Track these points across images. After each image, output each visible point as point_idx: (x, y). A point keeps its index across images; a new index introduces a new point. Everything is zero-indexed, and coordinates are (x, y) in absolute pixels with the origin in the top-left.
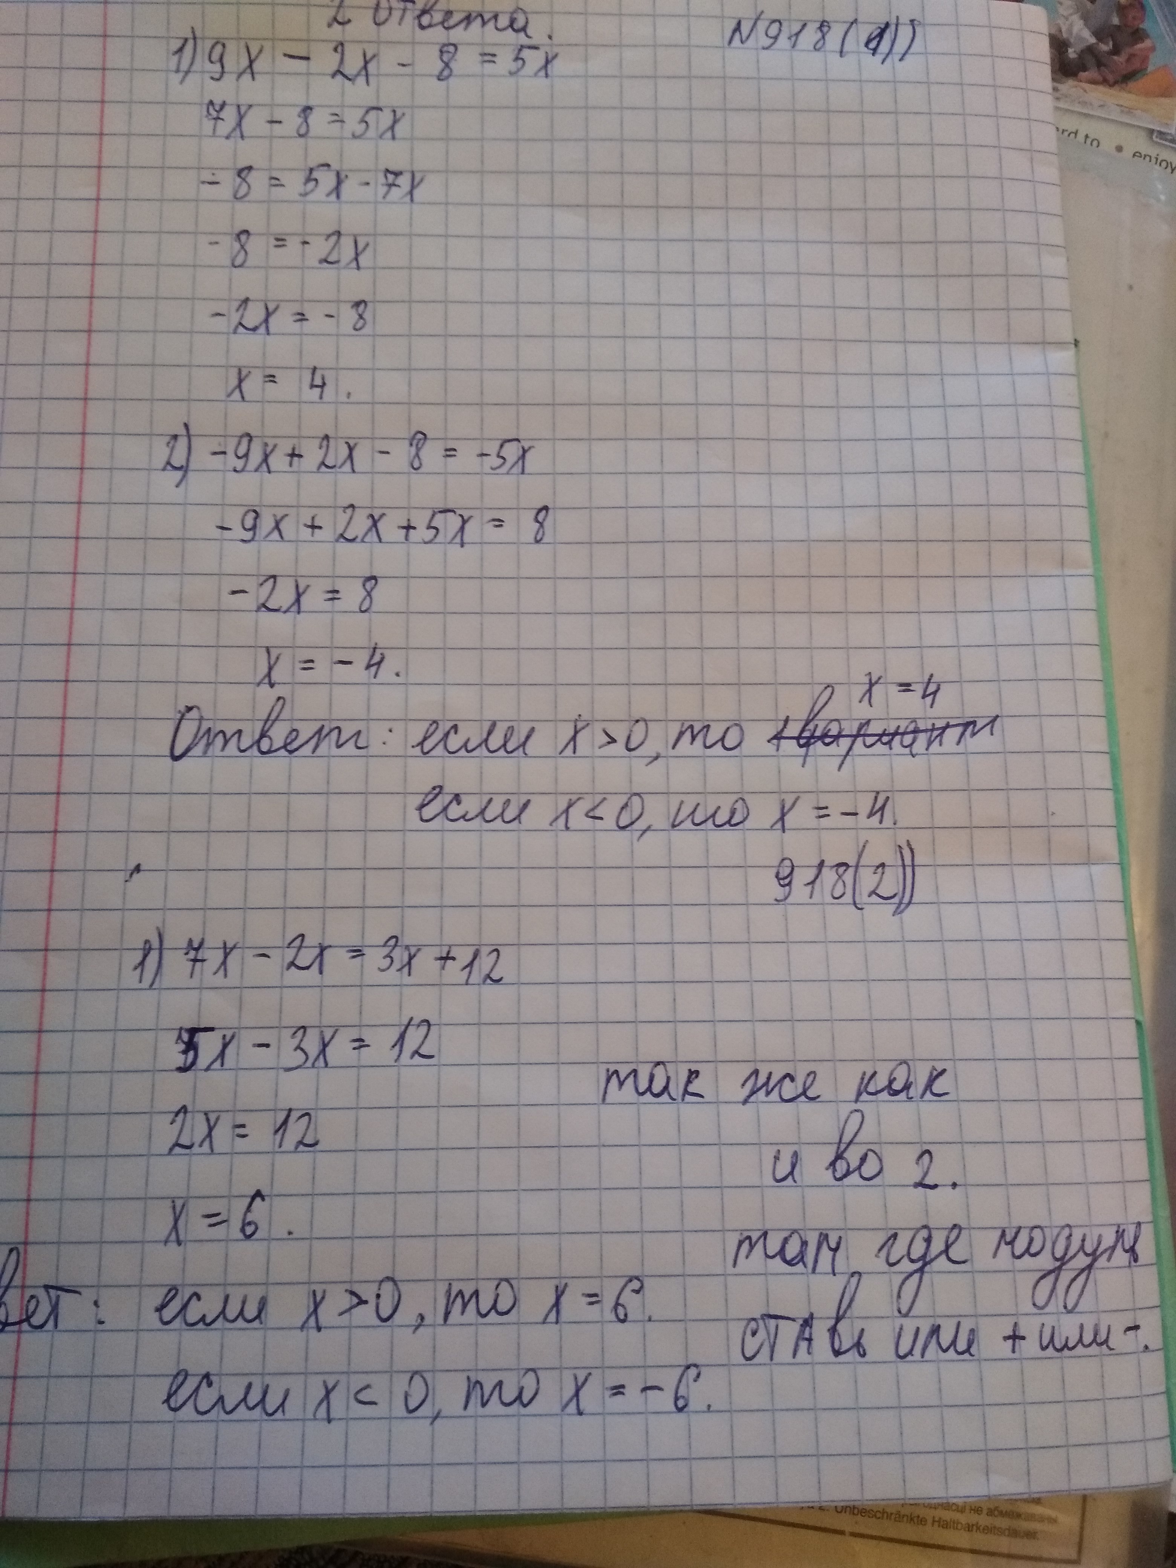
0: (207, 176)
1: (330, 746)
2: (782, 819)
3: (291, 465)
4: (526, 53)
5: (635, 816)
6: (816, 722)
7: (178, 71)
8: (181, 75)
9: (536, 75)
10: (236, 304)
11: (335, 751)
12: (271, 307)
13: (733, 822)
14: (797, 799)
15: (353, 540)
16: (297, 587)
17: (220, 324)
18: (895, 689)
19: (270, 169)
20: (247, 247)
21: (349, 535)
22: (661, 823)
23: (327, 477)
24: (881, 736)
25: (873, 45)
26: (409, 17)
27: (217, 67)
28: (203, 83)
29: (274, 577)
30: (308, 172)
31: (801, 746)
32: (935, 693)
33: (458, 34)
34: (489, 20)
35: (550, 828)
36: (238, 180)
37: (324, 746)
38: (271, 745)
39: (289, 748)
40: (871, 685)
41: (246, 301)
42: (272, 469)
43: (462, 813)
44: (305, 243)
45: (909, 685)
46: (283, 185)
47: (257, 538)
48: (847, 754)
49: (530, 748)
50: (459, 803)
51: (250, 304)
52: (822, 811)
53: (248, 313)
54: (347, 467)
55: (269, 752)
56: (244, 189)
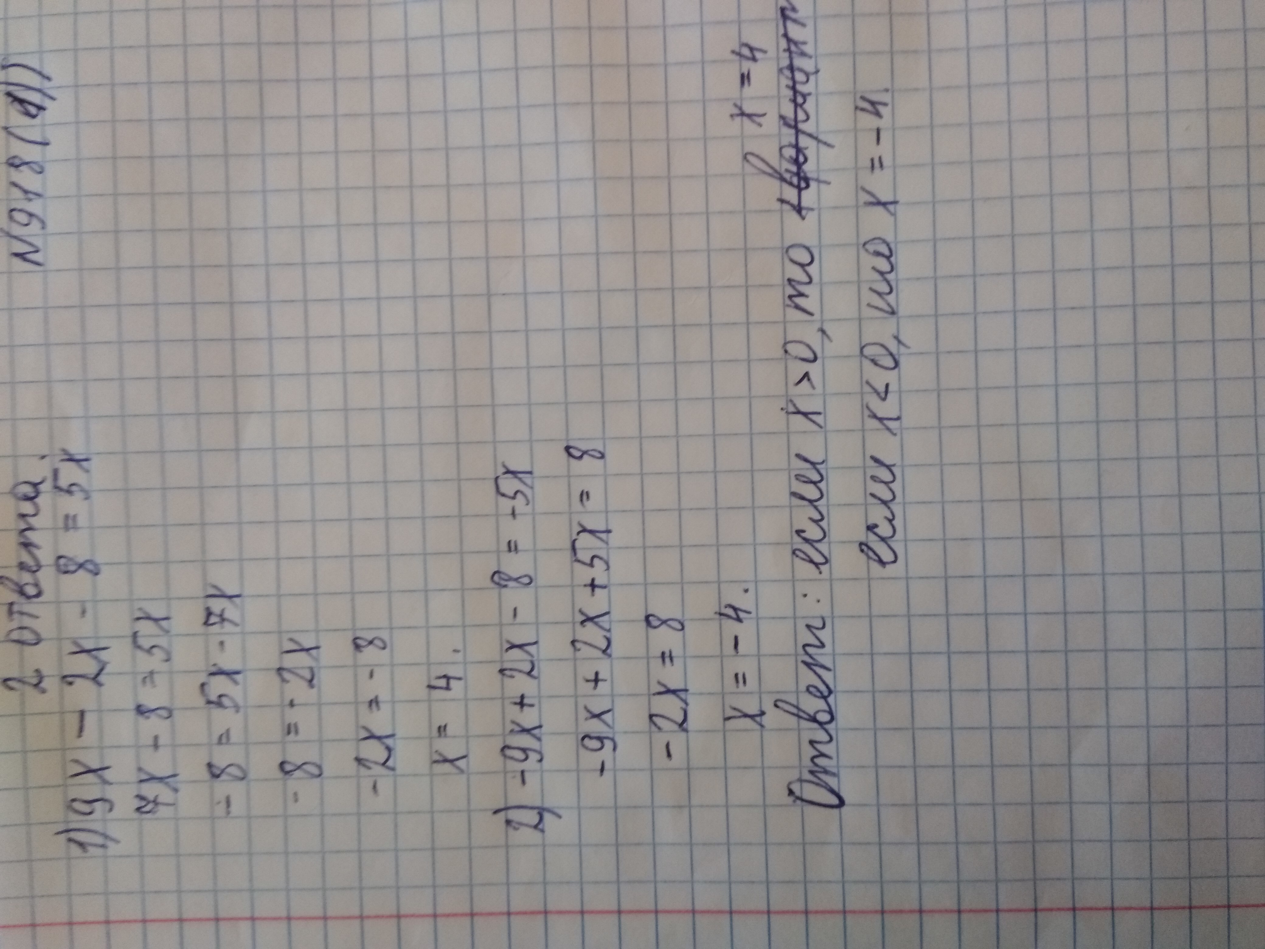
0: (220, 810)
1: (822, 654)
2: (884, 204)
3: (532, 706)
4: (63, 482)
5: (883, 351)
6: (783, 171)
7: (103, 846)
8: (110, 844)
9: (87, 471)
10: (363, 771)
11: (828, 649)
12: (364, 734)
13: (887, 252)
14: (863, 189)
15: (609, 641)
16: (660, 693)
17: (385, 785)
18: (748, 91)
19: (210, 745)
20: (299, 763)
21: (604, 645)
22: (890, 326)
23: (545, 669)
24: (796, 105)
25: (33, 110)
26: (28, 607)
27: (97, 805)
28: (118, 820)
29: (651, 716)
30: (212, 706)
31: (808, 186)
32: (751, 49)
33: (45, 556)
34: (28, 523)
35: (899, 434)
36: (224, 777)
37: (822, 660)
38: (824, 711)
39: (826, 694)
40: (743, 114)
41: (359, 760)
42: (537, 724)
43: (886, 523)
44: (292, 704)
45: (742, 76)
46: (228, 731)
47: (610, 735)
48: (816, 138)
49: (816, 457)
50: (876, 526)
51: (362, 755)
52: (876, 164)
53: (372, 757)
54: (532, 649)
55: (830, 712)
56: (233, 770)
